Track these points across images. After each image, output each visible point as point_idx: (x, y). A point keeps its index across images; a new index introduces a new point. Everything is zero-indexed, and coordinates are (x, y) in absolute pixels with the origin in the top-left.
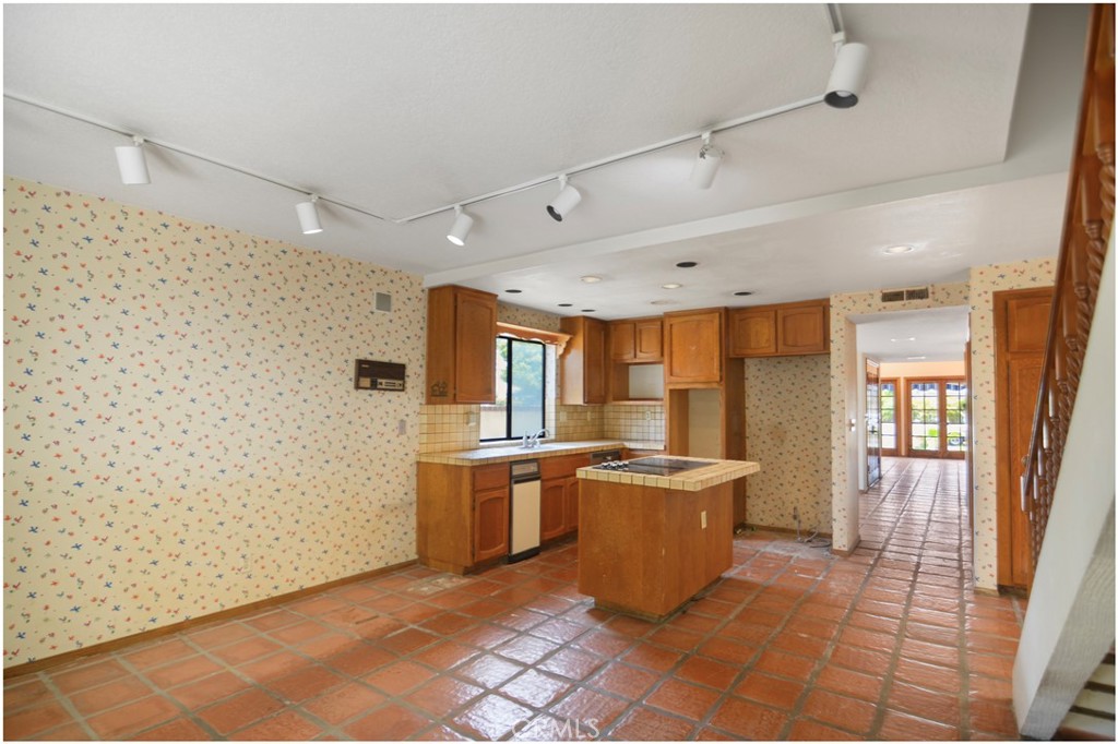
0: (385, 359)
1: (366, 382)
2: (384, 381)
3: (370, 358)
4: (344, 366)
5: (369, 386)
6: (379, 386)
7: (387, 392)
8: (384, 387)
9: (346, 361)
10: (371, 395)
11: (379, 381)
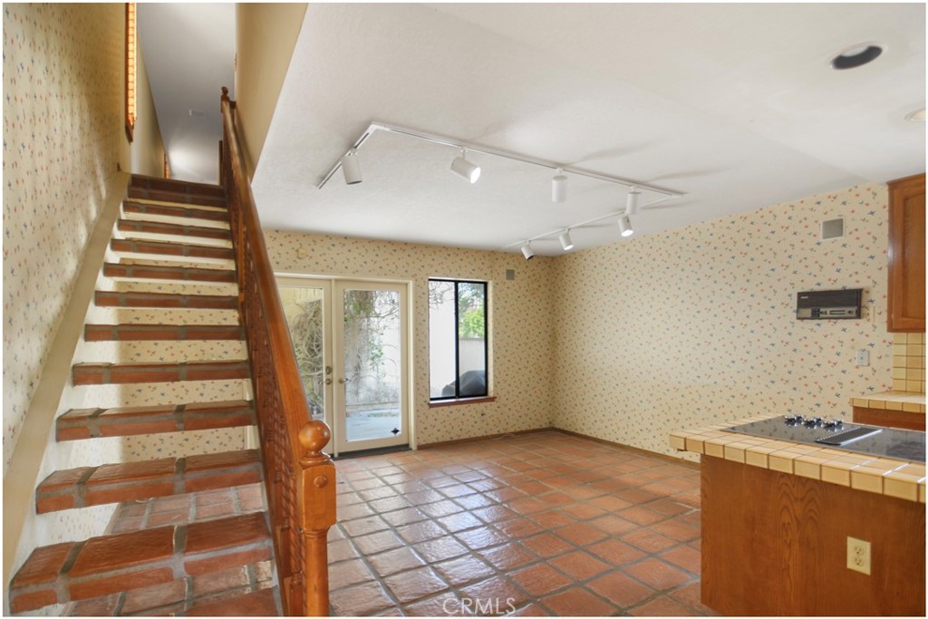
0: (838, 287)
1: (808, 312)
2: (828, 310)
3: (817, 288)
4: (788, 300)
5: (810, 316)
6: (821, 316)
7: (839, 321)
8: (828, 315)
9: (790, 295)
10: (819, 325)
11: (822, 310)
